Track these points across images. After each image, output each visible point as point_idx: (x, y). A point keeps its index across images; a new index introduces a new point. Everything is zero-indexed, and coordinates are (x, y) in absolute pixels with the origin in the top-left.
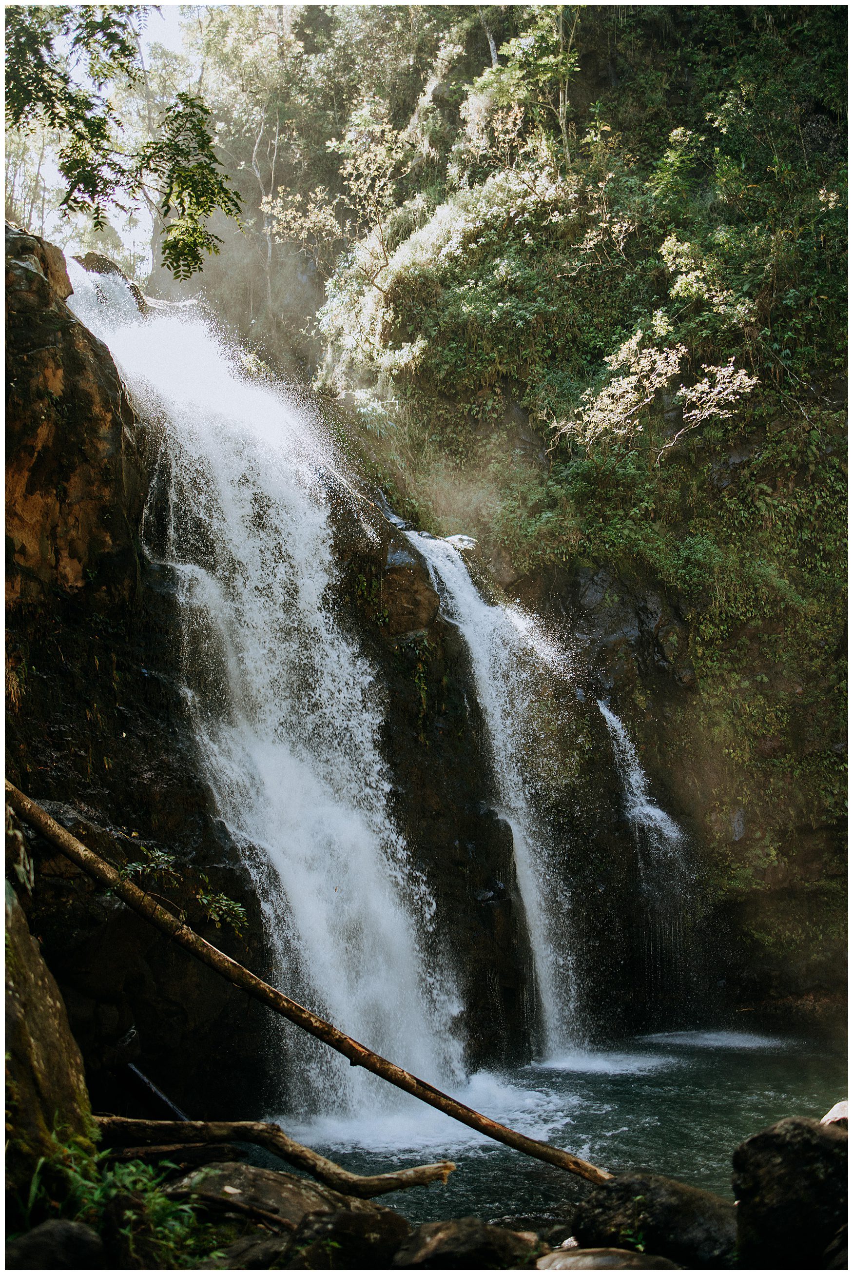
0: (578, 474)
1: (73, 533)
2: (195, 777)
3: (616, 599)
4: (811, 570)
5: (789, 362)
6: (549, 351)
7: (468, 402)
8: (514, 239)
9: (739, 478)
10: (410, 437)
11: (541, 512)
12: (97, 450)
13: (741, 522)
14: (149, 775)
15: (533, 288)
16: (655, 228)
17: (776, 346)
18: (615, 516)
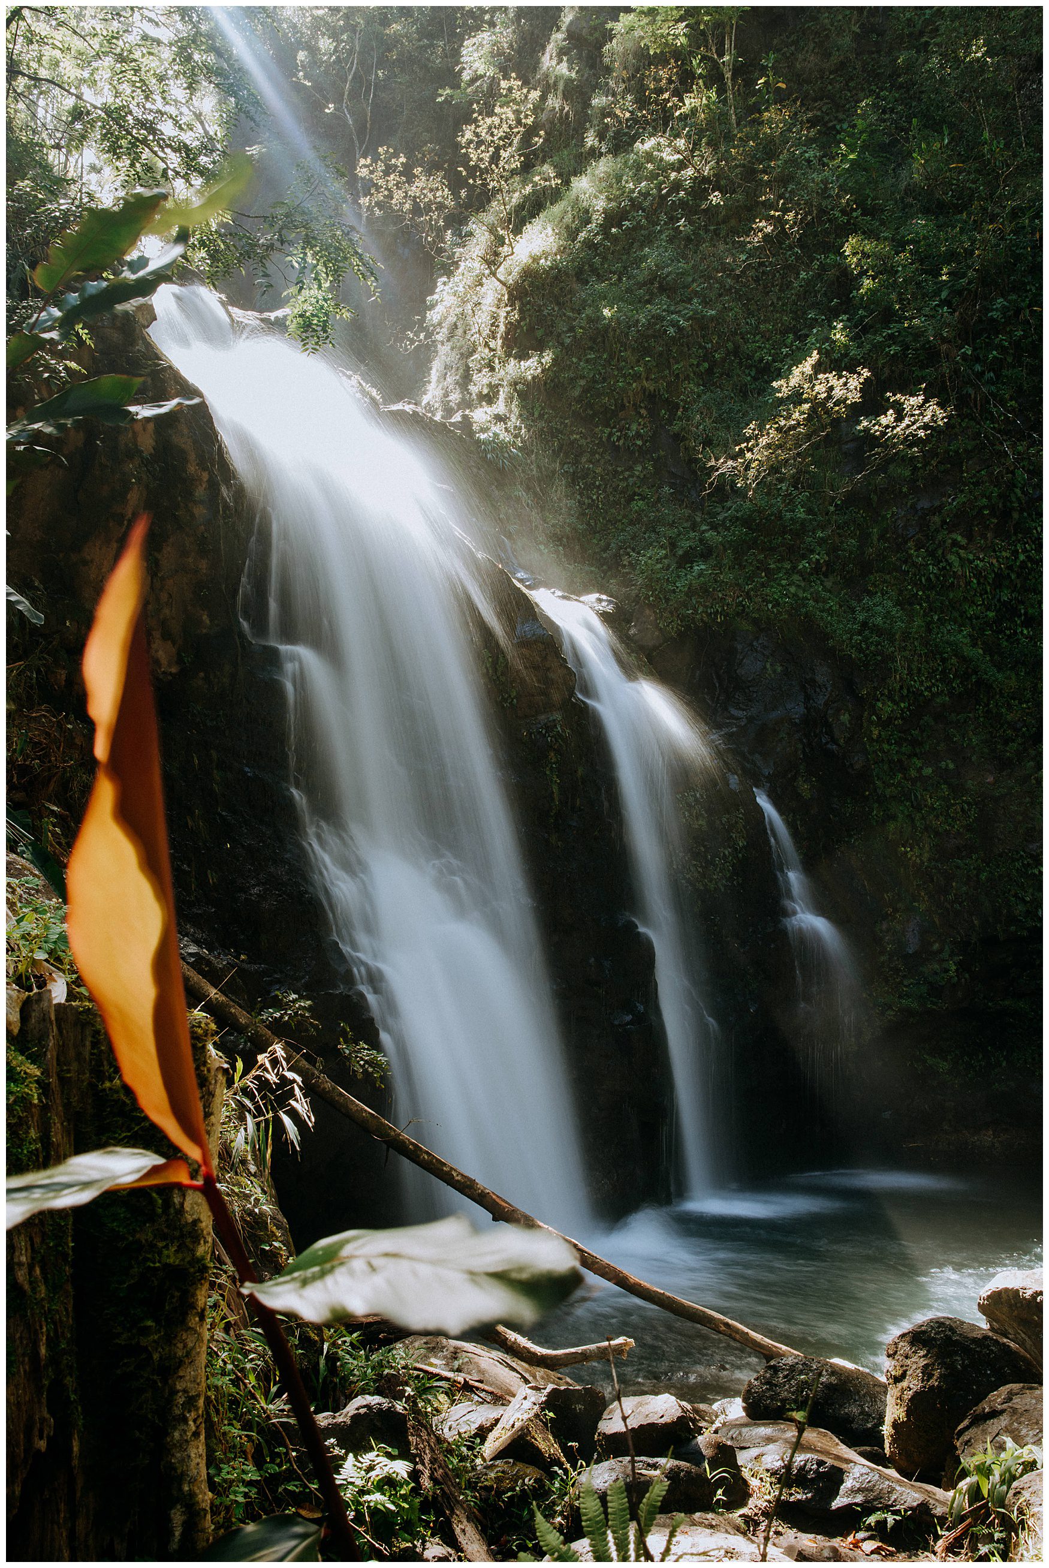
0: (737, 518)
1: (166, 611)
2: (306, 892)
3: (779, 669)
4: (1009, 637)
5: (993, 388)
6: (706, 365)
7: (607, 425)
8: (666, 223)
9: (928, 526)
10: (538, 467)
11: (692, 562)
12: (192, 516)
13: (929, 579)
14: (256, 890)
15: (688, 287)
16: (838, 214)
17: (978, 368)
18: (779, 569)
